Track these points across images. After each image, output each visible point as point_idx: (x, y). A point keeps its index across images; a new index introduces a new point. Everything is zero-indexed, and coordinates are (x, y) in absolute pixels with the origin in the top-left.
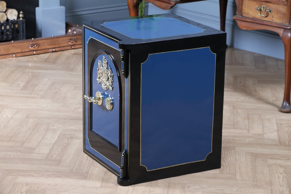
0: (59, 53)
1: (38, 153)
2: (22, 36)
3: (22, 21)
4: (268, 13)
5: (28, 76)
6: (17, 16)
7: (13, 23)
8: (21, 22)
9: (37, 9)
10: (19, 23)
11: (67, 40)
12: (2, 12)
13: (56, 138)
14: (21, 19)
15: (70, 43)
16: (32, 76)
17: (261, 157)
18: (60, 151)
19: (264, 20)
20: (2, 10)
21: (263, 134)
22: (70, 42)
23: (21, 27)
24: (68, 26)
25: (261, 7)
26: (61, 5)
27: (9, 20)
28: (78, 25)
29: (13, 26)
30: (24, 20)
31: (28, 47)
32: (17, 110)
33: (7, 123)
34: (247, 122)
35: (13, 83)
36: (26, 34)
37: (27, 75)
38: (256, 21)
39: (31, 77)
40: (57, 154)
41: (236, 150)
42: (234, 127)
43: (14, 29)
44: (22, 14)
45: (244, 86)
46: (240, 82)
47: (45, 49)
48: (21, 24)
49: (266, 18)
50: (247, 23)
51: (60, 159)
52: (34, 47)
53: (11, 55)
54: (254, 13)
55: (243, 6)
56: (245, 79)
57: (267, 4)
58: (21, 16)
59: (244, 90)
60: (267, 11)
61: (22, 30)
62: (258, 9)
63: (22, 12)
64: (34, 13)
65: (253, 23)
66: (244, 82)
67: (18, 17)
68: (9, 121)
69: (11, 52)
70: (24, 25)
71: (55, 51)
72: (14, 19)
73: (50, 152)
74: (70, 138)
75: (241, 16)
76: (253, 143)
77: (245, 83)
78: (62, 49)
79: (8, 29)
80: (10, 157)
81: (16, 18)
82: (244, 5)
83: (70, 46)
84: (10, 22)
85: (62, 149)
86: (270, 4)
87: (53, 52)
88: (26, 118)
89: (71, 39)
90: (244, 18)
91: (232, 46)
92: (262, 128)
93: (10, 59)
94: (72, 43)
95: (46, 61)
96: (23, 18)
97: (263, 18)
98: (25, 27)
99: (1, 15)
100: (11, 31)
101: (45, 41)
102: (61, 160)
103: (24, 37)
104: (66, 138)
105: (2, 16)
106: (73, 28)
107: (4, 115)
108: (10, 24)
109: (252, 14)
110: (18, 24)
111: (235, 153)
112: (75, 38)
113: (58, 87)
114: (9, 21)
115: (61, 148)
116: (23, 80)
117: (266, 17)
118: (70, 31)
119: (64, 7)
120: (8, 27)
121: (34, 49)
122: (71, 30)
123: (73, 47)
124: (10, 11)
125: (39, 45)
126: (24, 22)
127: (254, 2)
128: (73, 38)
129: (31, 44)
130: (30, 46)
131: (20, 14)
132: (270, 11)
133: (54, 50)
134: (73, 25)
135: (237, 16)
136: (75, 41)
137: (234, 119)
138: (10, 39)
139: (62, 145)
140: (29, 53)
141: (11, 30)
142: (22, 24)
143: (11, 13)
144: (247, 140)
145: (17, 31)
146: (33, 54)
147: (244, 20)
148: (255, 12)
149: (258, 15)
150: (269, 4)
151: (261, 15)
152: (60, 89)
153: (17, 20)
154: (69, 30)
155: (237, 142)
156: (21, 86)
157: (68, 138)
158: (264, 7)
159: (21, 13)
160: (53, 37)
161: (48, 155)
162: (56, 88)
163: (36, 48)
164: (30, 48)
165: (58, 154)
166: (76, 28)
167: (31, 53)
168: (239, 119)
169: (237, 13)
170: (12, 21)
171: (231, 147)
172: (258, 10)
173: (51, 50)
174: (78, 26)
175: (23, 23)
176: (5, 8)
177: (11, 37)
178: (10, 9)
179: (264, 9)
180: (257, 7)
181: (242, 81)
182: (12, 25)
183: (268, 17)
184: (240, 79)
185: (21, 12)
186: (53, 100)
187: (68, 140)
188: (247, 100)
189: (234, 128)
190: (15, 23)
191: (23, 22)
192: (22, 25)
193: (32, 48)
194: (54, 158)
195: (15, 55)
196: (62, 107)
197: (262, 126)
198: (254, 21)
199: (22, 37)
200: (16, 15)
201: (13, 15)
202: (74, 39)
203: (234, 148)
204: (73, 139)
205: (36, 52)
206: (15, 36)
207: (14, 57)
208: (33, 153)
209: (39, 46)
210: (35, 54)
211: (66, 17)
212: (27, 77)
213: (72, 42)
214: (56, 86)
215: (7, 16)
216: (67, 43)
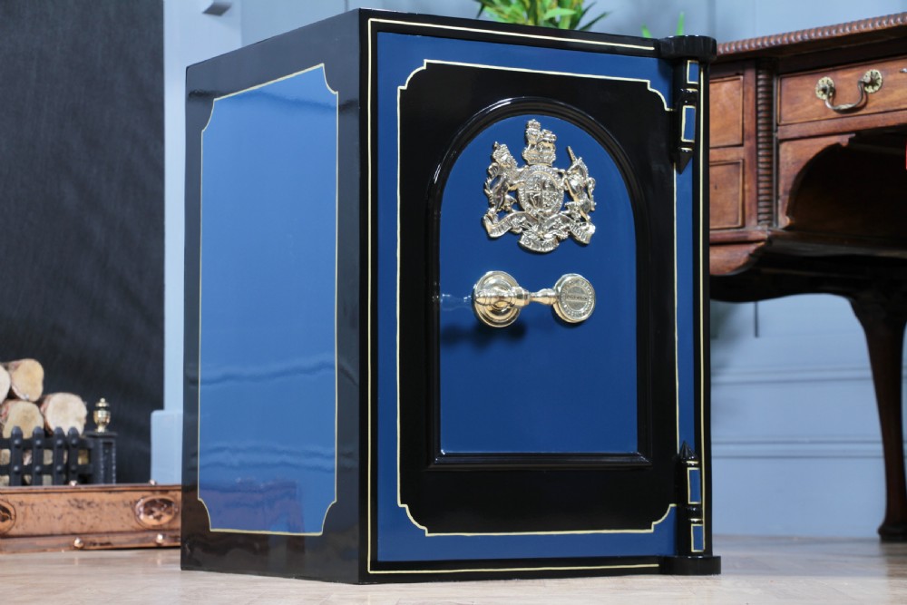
3: (102, 436)
6: (84, 421)
8: (101, 441)
9: (156, 416)
10: (92, 445)
12: (28, 400)
14: (101, 429)
20: (25, 395)
23: (102, 459)
29: (68, 457)
30: (112, 433)
31: (134, 515)
43: (73, 468)
44: (105, 408)
48: (101, 446)
52: (157, 513)
58: (100, 416)
61: (102, 472)
63: (106, 401)
64: (145, 432)
67: (90, 423)
70: (110, 454)
72: (74, 430)
79: (49, 466)
81: (80, 425)
84: (59, 437)
96: (108, 427)
98: (114, 462)
99: (24, 411)
105: (26, 418)
108: (59, 442)
110: (86, 453)
120: (48, 457)
121: (156, 522)
124: (57, 399)
126: (113, 441)
129: (144, 500)
130: (142, 509)
131: (99, 408)
141: (59, 468)
142: (104, 449)
143: (63, 408)
146: (153, 545)
153: (84, 433)
159: (100, 406)
163: (166, 517)
164: (142, 517)
167: (146, 538)
175: (107, 446)
176: (40, 389)
182: (66, 450)
185: (102, 403)
190: (75, 444)
191: (107, 440)
192: (105, 454)
193: (151, 517)
195: (82, 543)
200: (79, 420)
201: (67, 413)
205: (163, 539)
207: (76, 548)
210: (159, 547)
215: (44, 417)
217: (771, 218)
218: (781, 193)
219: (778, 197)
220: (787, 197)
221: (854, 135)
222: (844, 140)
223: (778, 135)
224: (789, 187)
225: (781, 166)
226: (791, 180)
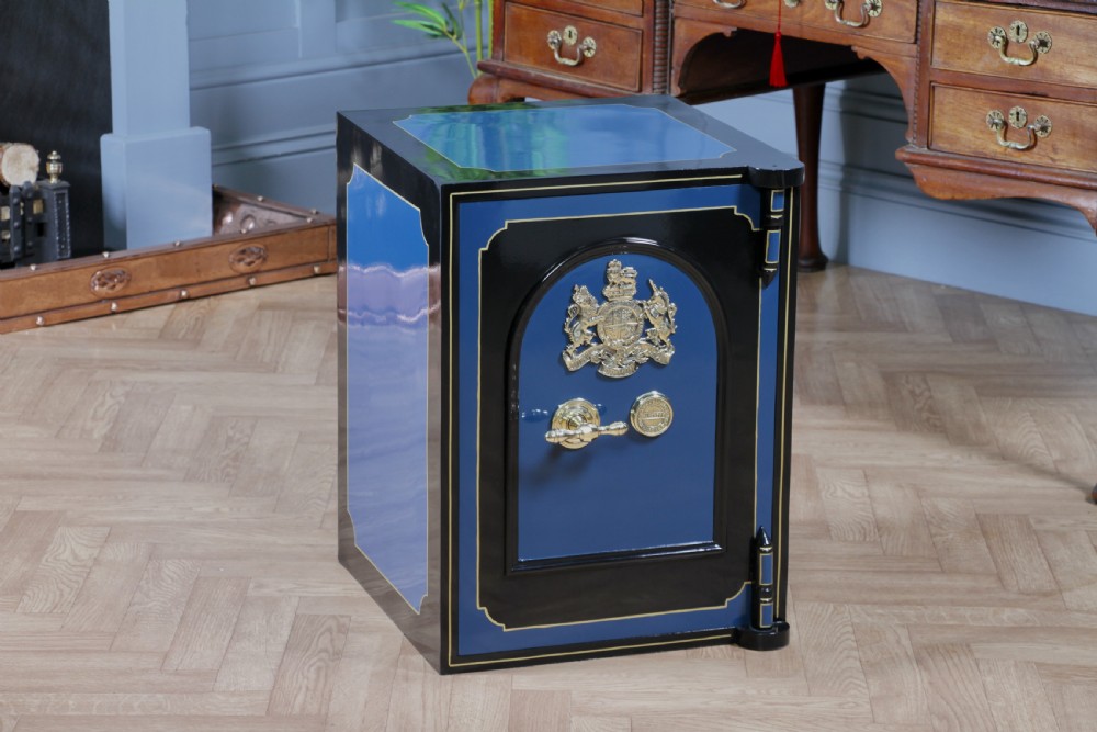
0: (204, 302)
1: (232, 689)
2: (57, 245)
3: (57, 188)
4: (1035, 136)
5: (111, 396)
6: (37, 169)
7: (23, 199)
8: (54, 193)
9: (105, 139)
10: (46, 196)
11: (232, 256)
13: (285, 633)
14: (53, 180)
15: (242, 267)
16: (127, 395)
17: (1076, 678)
18: (312, 675)
19: (1019, 160)
21: (1060, 591)
22: (240, 260)
23: (56, 210)
24: (221, 202)
25: (1006, 113)
26: (193, 124)
27: (10, 186)
28: (260, 198)
29: (24, 208)
30: (65, 183)
31: (89, 288)
32: (107, 530)
33: (81, 580)
34: (982, 545)
35: (63, 427)
36: (72, 237)
37: (108, 394)
38: (989, 165)
39: (122, 399)
40: (304, 689)
41: (977, 655)
42: (941, 566)
43: (30, 219)
44: (58, 161)
45: (931, 410)
46: (912, 392)
47: (151, 292)
48: (54, 198)
49: (1027, 153)
50: (953, 174)
51: (323, 711)
52: (111, 284)
53: (28, 320)
54: (980, 136)
55: (936, 112)
56: (925, 381)
57: (1030, 102)
58: (52, 168)
59: (935, 426)
60: (1032, 127)
61: (56, 222)
62: (997, 121)
63: (58, 153)
64: (95, 157)
65: (978, 172)
66: (927, 394)
67: (43, 174)
68: (89, 574)
69: (23, 308)
70: (63, 204)
71: (188, 299)
72: (28, 183)
73: (276, 681)
74: (339, 631)
75: (928, 147)
76: (1029, 624)
77: (931, 397)
78: (214, 289)
79: (8, 221)
80: (131, 713)
81: (32, 178)
82: (936, 106)
83: (242, 275)
84: (15, 195)
85: (319, 669)
86: (1043, 103)
87: (182, 300)
88: (150, 558)
89: (243, 252)
90: (940, 154)
91: (842, 260)
92: (1046, 567)
93: (27, 332)
94: (250, 264)
95: (164, 335)
96: (60, 177)
97: (1017, 154)
98: (67, 211)
100: (18, 228)
101: (150, 259)
102: (327, 714)
103: (66, 248)
104: (322, 629)
106: (243, 209)
107: (65, 550)
108: (15, 200)
109: (973, 139)
110: (40, 201)
111: (977, 665)
112: (262, 246)
113: (238, 436)
114: (11, 191)
115: (312, 669)
116: (96, 411)
117: (1029, 149)
118: (229, 219)
119: (207, 132)
120: (6, 214)
121: (110, 291)
122: (233, 217)
123: (252, 281)
124: (11, 150)
125: (130, 275)
126: (66, 191)
127: (976, 95)
128: (254, 246)
129: (98, 273)
130: (97, 282)
131: (50, 161)
132: (1044, 129)
133: (184, 294)
134: (241, 199)
135: (910, 150)
136: (258, 258)
137: (932, 536)
138: (13, 257)
139: (315, 659)
140: (92, 309)
141: (16, 224)
142: (57, 200)
143: (16, 159)
144: (1005, 617)
145: (41, 228)
146: (108, 312)
147: (941, 162)
148: (982, 132)
149: (997, 145)
150: (1038, 103)
151: (1008, 143)
152: (247, 444)
153: (36, 184)
154: (224, 216)
155: (971, 623)
156: (96, 435)
157: (329, 630)
158: (1018, 114)
159: (52, 158)
160: (177, 244)
161: (271, 699)
162: (230, 440)
163: (119, 287)
164: (97, 288)
165: (307, 688)
166: (255, 209)
167: (101, 308)
168: (951, 536)
169: (910, 140)
170: (21, 189)
171: (952, 645)
172: (997, 125)
173: (174, 294)
174: (263, 201)
175: (60, 196)
177: (16, 249)
178: (9, 144)
179: (1018, 119)
180: (991, 113)
181: (918, 391)
182: (22, 204)
183: (1035, 150)
184: (907, 382)
185: (54, 156)
186: (232, 486)
187: (332, 640)
188: (958, 462)
189: (943, 572)
190: (30, 195)
191: (60, 192)
192: (58, 205)
193: (105, 288)
194: (297, 710)
195: (44, 320)
196: (274, 511)
197: (1044, 561)
198: (980, 166)
199: (58, 250)
200: (32, 169)
201: (21, 165)
202: (256, 251)
203: (968, 646)
204: (350, 635)
205: (118, 304)
206: (30, 248)
207: (39, 326)
208: (213, 691)
209: (129, 281)
210: (114, 313)
211: (213, 166)
212: (109, 401)
213: (248, 260)
214: (231, 433)
216: (231, 266)
217: (665, 88)
218: (674, 65)
219: (671, 68)
220: (679, 69)
221: (735, 29)
222: (727, 31)
223: (672, 11)
224: (682, 61)
225: (675, 39)
226: (684, 55)
